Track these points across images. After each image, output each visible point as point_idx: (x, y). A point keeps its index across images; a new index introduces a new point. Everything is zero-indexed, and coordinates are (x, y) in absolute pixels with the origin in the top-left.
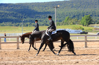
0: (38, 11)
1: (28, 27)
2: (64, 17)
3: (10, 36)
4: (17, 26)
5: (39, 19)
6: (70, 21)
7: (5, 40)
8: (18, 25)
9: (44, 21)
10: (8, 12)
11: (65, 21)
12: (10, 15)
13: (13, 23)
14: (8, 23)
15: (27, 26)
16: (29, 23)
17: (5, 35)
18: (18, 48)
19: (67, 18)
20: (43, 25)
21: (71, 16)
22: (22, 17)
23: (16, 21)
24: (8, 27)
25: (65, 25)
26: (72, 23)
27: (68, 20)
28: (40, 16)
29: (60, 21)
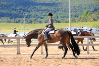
1: (33, 24)
2: (82, 11)
4: (17, 22)
6: (89, 17)
8: (19, 21)
10: (5, 3)
11: (83, 16)
12: (8, 7)
13: (11, 18)
15: (31, 22)
16: (33, 19)
18: (18, 53)
21: (92, 10)
23: (16, 16)
24: (5, 23)
26: (92, 20)
27: (86, 15)
28: (49, 9)
29: (75, 16)
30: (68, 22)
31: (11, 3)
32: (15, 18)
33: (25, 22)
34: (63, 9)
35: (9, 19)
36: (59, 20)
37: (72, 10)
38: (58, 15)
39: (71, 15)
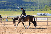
0: (28, 2)
2: (44, 6)
3: (10, 17)
4: (14, 11)
5: (29, 7)
6: (48, 8)
7: (7, 20)
8: (15, 10)
9: (32, 8)
10: (9, 2)
11: (45, 8)
12: (10, 4)
13: (12, 9)
14: (9, 9)
15: (21, 11)
17: (7, 17)
18: (15, 25)
19: (46, 6)
20: (31, 10)
21: (49, 5)
22: (17, 5)
23: (14, 8)
24: (9, 11)
25: (45, 10)
26: (49, 10)
27: (47, 7)
28: (29, 5)
29: (42, 8)
30: (38, 11)
31: (12, 2)
32: (13, 9)
33: (18, 11)
34: (36, 5)
35: (11, 10)
36: (34, 10)
37: (40, 5)
38: (33, 7)
39: (40, 8)
